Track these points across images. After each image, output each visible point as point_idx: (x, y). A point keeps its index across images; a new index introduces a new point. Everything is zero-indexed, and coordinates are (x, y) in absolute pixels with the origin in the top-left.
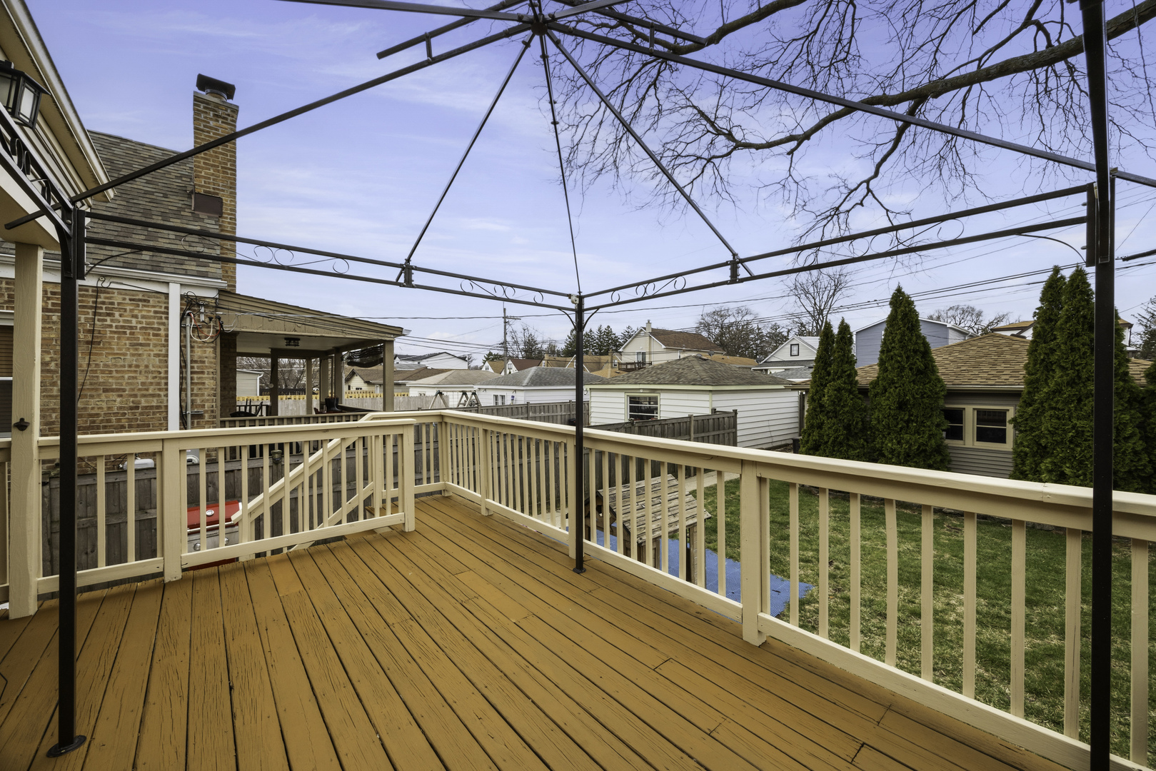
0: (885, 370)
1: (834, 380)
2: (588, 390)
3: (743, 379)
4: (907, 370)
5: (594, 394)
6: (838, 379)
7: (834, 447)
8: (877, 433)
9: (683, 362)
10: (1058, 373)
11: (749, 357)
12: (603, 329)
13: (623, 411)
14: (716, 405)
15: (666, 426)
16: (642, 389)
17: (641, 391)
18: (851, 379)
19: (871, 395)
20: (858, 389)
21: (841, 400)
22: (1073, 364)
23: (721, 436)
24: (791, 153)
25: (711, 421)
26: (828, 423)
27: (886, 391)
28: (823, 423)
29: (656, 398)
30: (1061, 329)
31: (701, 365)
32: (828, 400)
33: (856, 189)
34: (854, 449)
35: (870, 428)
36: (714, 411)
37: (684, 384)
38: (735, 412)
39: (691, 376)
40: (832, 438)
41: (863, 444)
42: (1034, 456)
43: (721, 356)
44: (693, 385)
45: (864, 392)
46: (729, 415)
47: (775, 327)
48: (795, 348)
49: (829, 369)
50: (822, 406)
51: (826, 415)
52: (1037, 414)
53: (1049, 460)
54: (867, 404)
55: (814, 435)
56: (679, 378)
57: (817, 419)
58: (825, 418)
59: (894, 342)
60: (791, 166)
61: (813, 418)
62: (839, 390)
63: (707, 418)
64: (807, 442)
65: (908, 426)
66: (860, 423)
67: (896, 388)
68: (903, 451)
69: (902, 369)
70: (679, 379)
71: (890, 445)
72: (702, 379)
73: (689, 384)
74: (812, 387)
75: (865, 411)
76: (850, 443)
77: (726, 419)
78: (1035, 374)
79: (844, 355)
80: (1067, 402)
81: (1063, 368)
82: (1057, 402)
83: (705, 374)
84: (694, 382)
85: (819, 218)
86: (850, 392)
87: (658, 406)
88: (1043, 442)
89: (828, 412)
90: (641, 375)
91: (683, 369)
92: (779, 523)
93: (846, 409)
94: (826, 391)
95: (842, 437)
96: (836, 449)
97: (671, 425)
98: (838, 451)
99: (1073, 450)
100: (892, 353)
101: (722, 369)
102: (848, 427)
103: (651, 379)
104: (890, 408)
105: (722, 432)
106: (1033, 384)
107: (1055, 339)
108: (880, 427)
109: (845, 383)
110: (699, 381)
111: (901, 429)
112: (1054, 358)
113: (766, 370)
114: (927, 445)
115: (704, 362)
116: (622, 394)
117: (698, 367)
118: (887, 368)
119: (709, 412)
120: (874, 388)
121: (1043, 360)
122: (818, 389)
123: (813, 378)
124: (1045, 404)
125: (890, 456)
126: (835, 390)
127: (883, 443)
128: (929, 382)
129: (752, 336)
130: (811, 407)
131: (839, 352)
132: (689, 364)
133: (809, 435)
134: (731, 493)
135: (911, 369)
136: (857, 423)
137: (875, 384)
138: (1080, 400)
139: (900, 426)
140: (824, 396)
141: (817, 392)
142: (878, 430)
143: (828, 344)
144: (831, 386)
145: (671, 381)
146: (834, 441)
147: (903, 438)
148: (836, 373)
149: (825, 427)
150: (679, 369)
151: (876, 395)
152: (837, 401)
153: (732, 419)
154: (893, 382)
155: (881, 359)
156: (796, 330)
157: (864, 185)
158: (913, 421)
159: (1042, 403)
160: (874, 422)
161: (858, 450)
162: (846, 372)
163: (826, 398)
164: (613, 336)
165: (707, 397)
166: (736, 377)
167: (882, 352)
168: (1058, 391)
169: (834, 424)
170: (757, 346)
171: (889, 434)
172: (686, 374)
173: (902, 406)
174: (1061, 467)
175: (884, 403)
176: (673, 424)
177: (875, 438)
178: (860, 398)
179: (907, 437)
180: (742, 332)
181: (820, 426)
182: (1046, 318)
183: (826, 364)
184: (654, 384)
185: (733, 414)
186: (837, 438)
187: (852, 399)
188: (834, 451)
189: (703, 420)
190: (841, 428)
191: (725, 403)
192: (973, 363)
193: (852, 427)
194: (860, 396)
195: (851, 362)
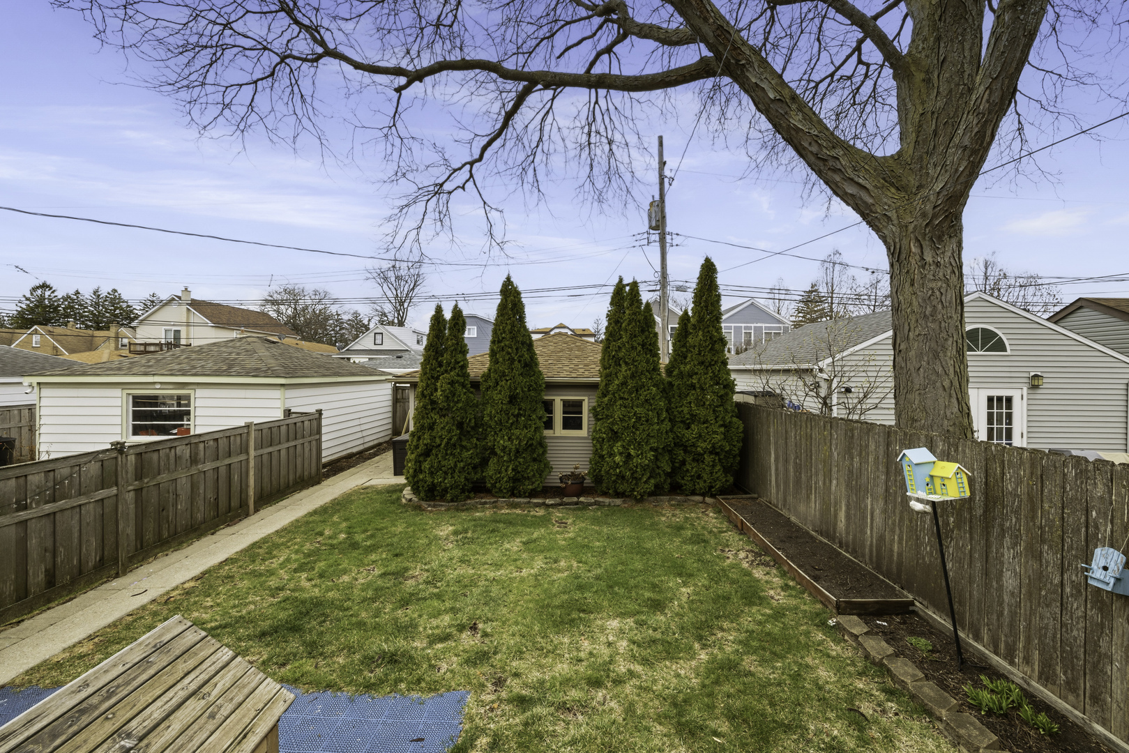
0: (497, 362)
1: (446, 371)
2: (35, 385)
3: (328, 369)
4: (516, 362)
5: (46, 392)
6: (451, 370)
7: (446, 450)
8: (489, 429)
9: (238, 344)
10: (624, 368)
11: (328, 344)
12: (103, 293)
13: (118, 420)
14: (289, 404)
15: (201, 446)
16: (159, 384)
17: (158, 386)
18: (464, 371)
19: (483, 388)
20: (471, 382)
21: (454, 394)
22: (634, 361)
23: (299, 448)
24: (399, 90)
25: (283, 429)
26: (441, 422)
27: (498, 384)
28: (434, 423)
29: (188, 397)
30: (626, 330)
31: (267, 349)
32: (441, 395)
33: (460, 169)
34: (468, 450)
35: (482, 424)
36: (288, 413)
37: (239, 375)
38: (320, 412)
39: (251, 363)
40: (445, 440)
41: (476, 444)
42: (609, 441)
43: (295, 341)
44: (253, 376)
45: (475, 385)
46: (311, 417)
47: (356, 314)
48: (379, 337)
49: (440, 359)
50: (433, 402)
51: (438, 413)
52: (611, 403)
53: (619, 444)
54: (477, 399)
55: (424, 439)
56: (230, 366)
57: (428, 418)
58: (437, 417)
59: (504, 332)
60: (396, 112)
61: (423, 418)
62: (452, 383)
63: (277, 424)
64: (417, 447)
65: (517, 420)
66: (473, 421)
67: (507, 381)
68: (514, 447)
69: (512, 361)
70: (230, 368)
71: (502, 442)
72: (269, 368)
73: (247, 375)
74: (422, 381)
75: (477, 407)
76: (464, 443)
77: (307, 423)
78: (609, 368)
79: (458, 344)
80: (630, 393)
81: (626, 364)
82: (623, 393)
83: (272, 361)
84: (256, 373)
85: (421, 191)
86: (463, 386)
87: (192, 409)
88: (615, 428)
89: (441, 409)
90: (158, 361)
91: (238, 354)
92: (393, 574)
93: (460, 405)
94: (438, 384)
95: (456, 438)
96: (449, 452)
97: (211, 443)
98: (451, 454)
99: (634, 433)
100: (503, 344)
101: (299, 355)
102: (460, 425)
103: (177, 367)
104: (502, 403)
105: (301, 441)
106: (608, 377)
107: (621, 338)
108: (493, 424)
109: (458, 375)
110: (265, 372)
111: (512, 424)
112: (621, 354)
113: (349, 359)
114: (533, 439)
115: (272, 345)
116: (117, 392)
117: (263, 351)
118: (497, 359)
119: (279, 415)
120: (486, 381)
121: (614, 356)
122: (429, 382)
123: (423, 369)
124: (616, 395)
125: (502, 454)
126: (449, 383)
127: (495, 440)
128: (534, 375)
129: (331, 322)
130: (421, 404)
131: (452, 339)
132: (249, 347)
133: (419, 438)
134: (317, 534)
135: (519, 361)
136: (470, 421)
137: (486, 377)
138: (637, 391)
139: (511, 421)
140: (436, 390)
141: (428, 386)
142: (490, 427)
143: (440, 330)
144: (444, 378)
145: (216, 371)
146: (447, 443)
147: (513, 434)
148: (449, 364)
149: (437, 428)
150: (230, 353)
151: (487, 389)
152: (450, 396)
153: (315, 423)
154: (504, 375)
155: (492, 350)
156: (378, 318)
157: (468, 167)
158: (521, 415)
159: (613, 394)
160: (486, 418)
161: (471, 451)
162: (459, 363)
163: (439, 393)
164: (124, 305)
165: (277, 393)
166: (319, 367)
167: (493, 342)
168: (624, 384)
169: (447, 423)
170: (337, 333)
171: (501, 430)
172: (243, 361)
173: (513, 399)
174: (628, 449)
175: (497, 397)
176: (216, 440)
177: (487, 436)
178: (472, 393)
179: (517, 432)
180: (319, 316)
181: (431, 428)
182: (614, 319)
183: (437, 353)
184: (183, 375)
185: (317, 416)
186: (450, 439)
187: (465, 394)
188: (447, 454)
189: (270, 428)
190: (454, 428)
191: (304, 402)
192: (555, 357)
193: (465, 425)
194: (472, 390)
195: (463, 350)
